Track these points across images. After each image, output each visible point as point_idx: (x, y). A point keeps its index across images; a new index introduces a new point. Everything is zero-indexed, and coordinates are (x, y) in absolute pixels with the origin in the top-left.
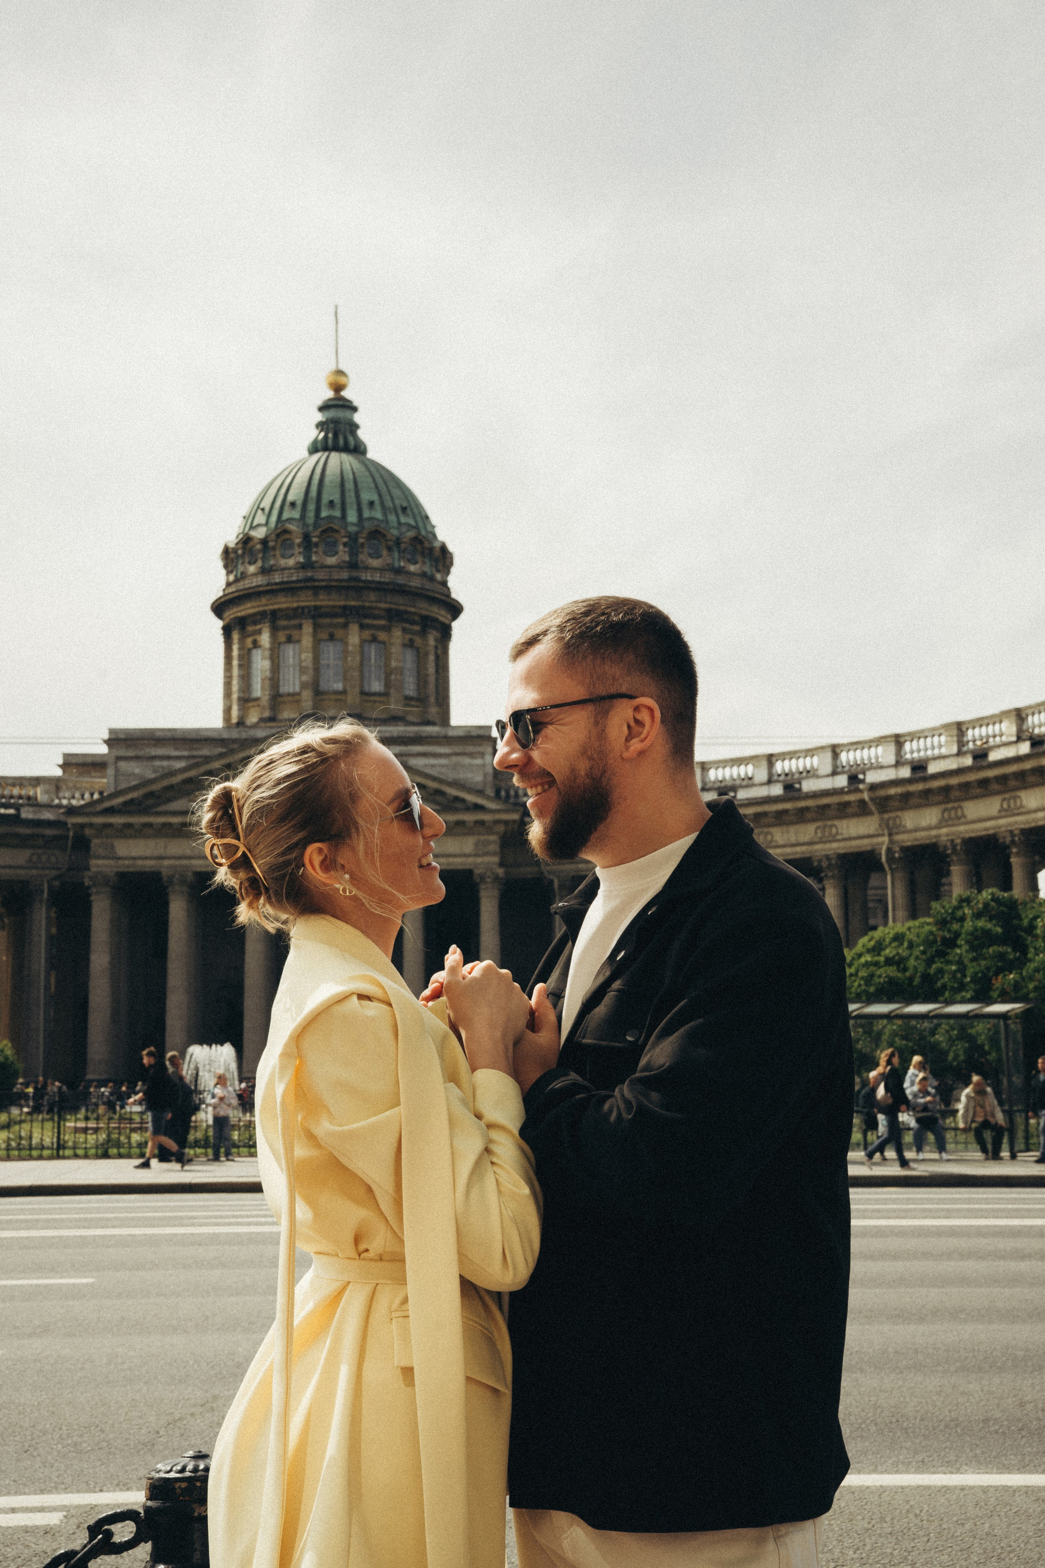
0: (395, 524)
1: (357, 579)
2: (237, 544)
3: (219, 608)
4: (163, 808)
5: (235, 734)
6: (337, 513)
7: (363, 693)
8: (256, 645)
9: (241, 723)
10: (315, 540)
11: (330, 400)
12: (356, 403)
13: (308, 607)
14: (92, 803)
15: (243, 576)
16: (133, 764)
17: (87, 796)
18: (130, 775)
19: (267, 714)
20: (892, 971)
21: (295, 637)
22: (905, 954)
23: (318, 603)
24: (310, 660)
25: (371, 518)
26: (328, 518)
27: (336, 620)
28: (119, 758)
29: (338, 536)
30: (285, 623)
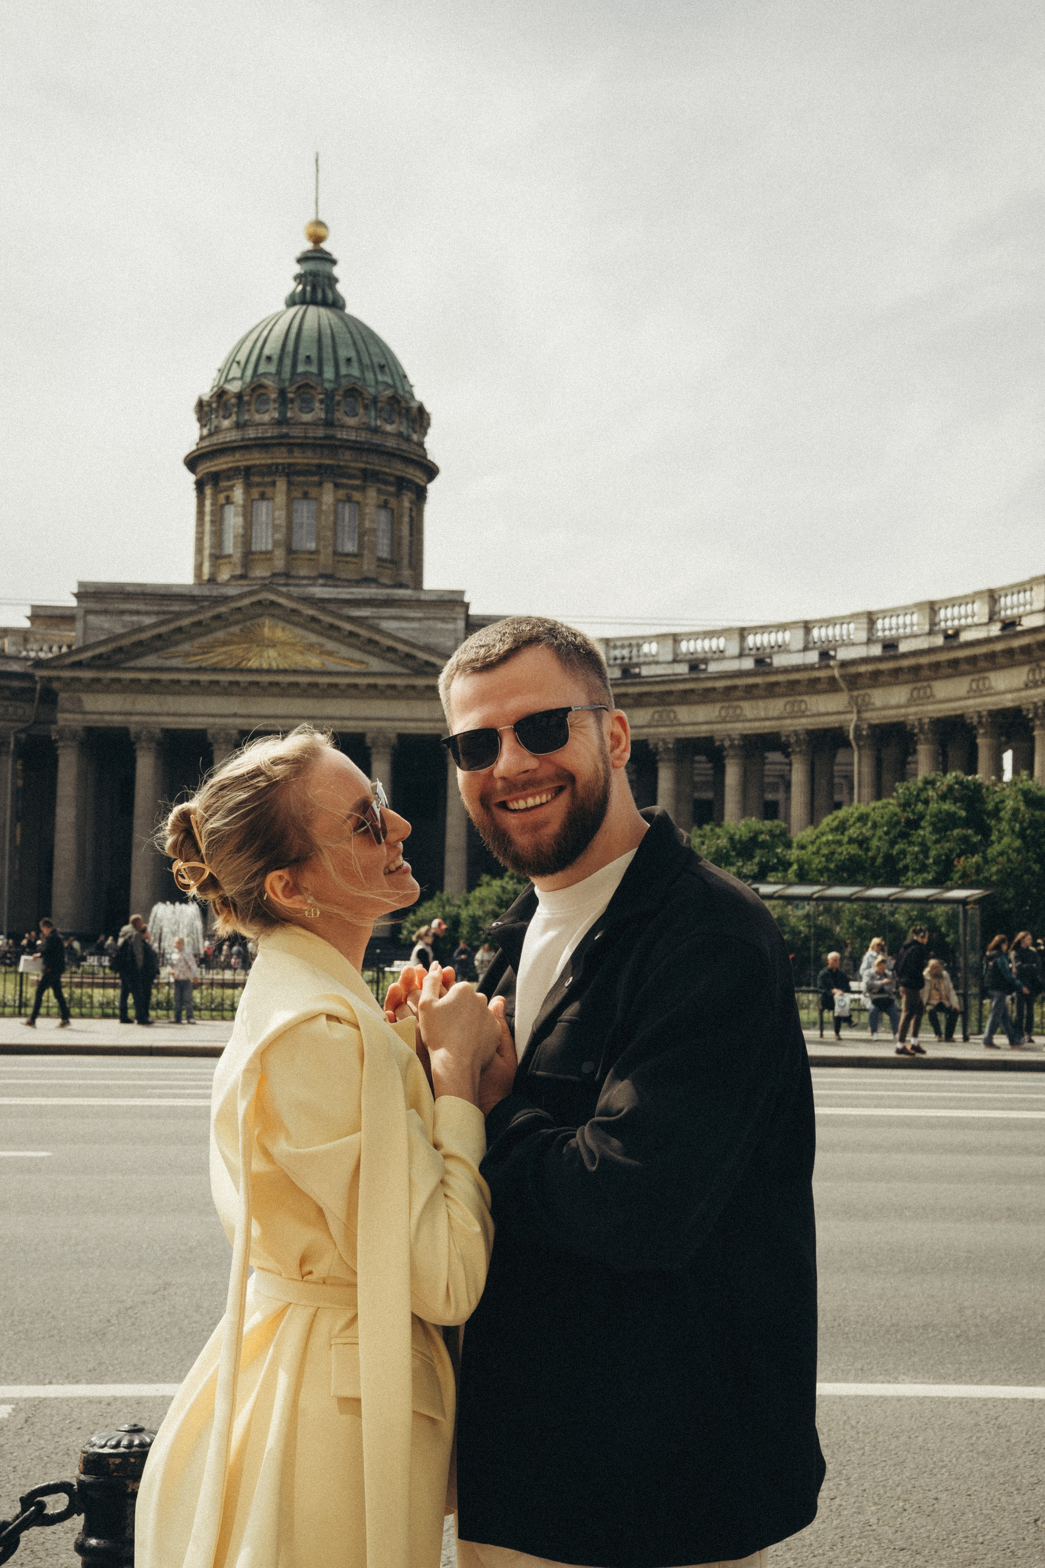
0: (373, 383)
1: (332, 437)
2: (211, 397)
3: (192, 462)
4: (132, 664)
5: (205, 591)
6: (314, 369)
7: (335, 553)
8: (229, 501)
9: (212, 580)
10: (291, 395)
11: (309, 251)
12: (335, 255)
13: (282, 464)
14: (60, 657)
15: (217, 430)
16: (102, 618)
17: (55, 649)
18: (99, 629)
19: (238, 571)
20: (853, 849)
21: (269, 494)
22: (868, 834)
23: (293, 461)
24: (284, 518)
25: (348, 375)
26: (304, 374)
27: (310, 479)
28: (88, 612)
29: (314, 392)
30: (259, 480)
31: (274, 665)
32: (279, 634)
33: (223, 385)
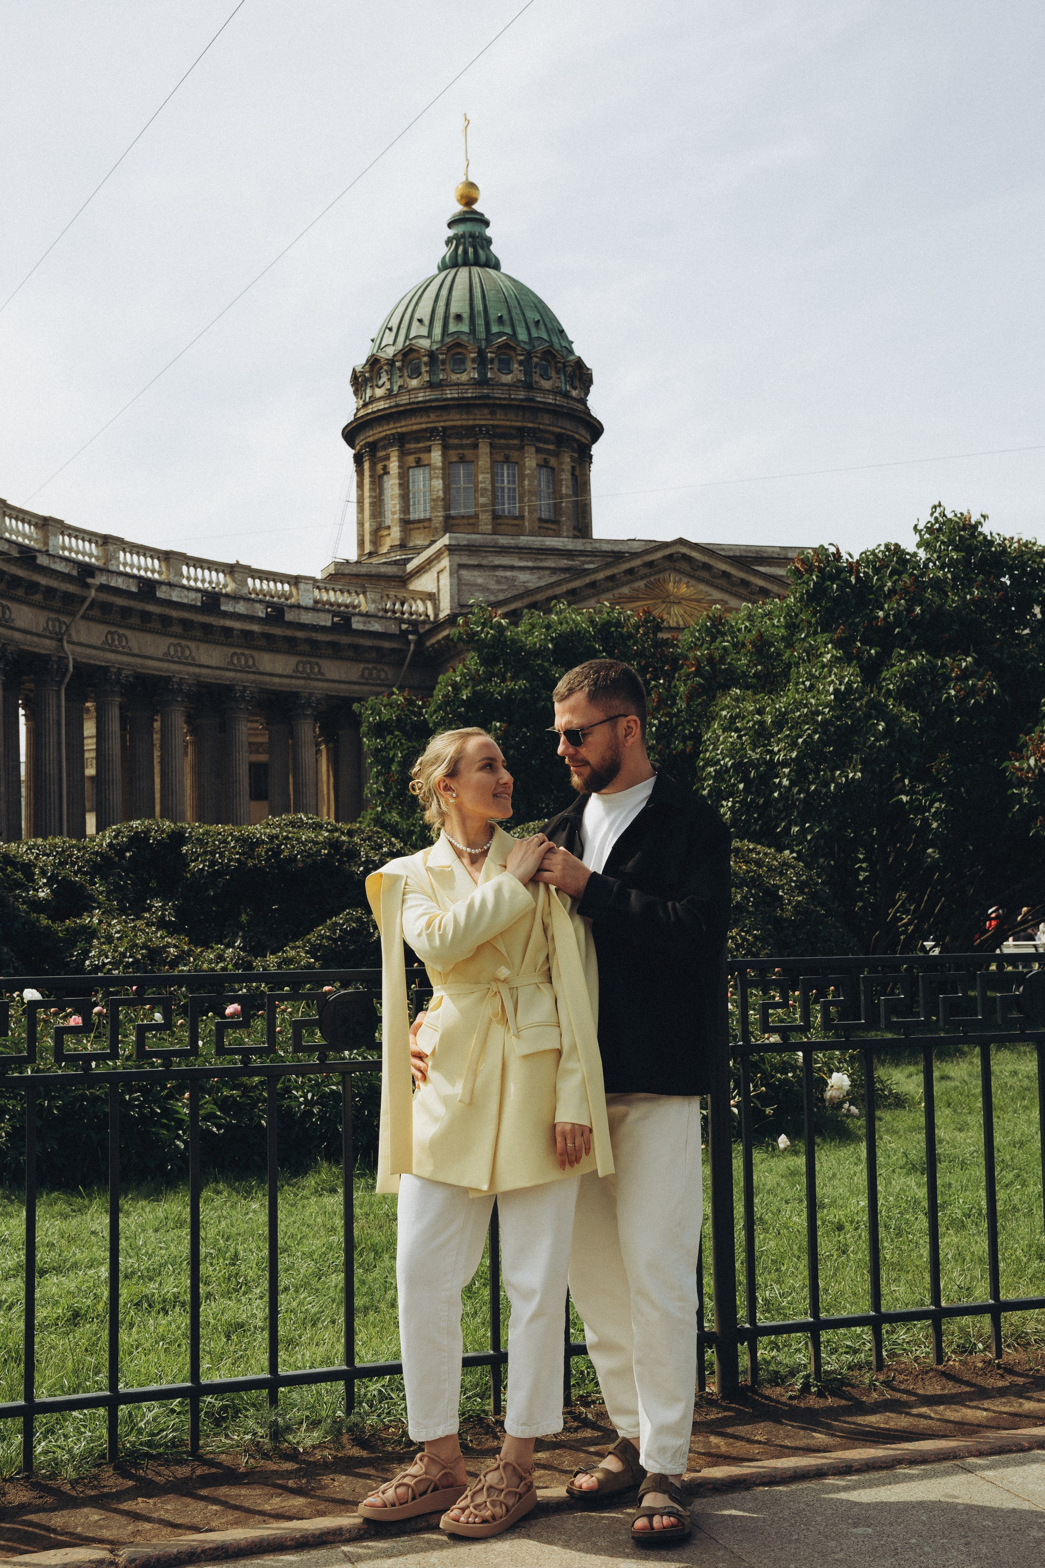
1: (533, 400)
6: (507, 330)
10: (488, 356)
11: (459, 214)
13: (485, 426)
16: (476, 573)
18: (472, 585)
23: (496, 423)
24: (488, 481)
25: (539, 338)
26: (500, 334)
27: (511, 442)
28: (461, 566)
29: (512, 353)
30: (456, 441)
31: (681, 623)
32: (683, 589)
33: (407, 343)
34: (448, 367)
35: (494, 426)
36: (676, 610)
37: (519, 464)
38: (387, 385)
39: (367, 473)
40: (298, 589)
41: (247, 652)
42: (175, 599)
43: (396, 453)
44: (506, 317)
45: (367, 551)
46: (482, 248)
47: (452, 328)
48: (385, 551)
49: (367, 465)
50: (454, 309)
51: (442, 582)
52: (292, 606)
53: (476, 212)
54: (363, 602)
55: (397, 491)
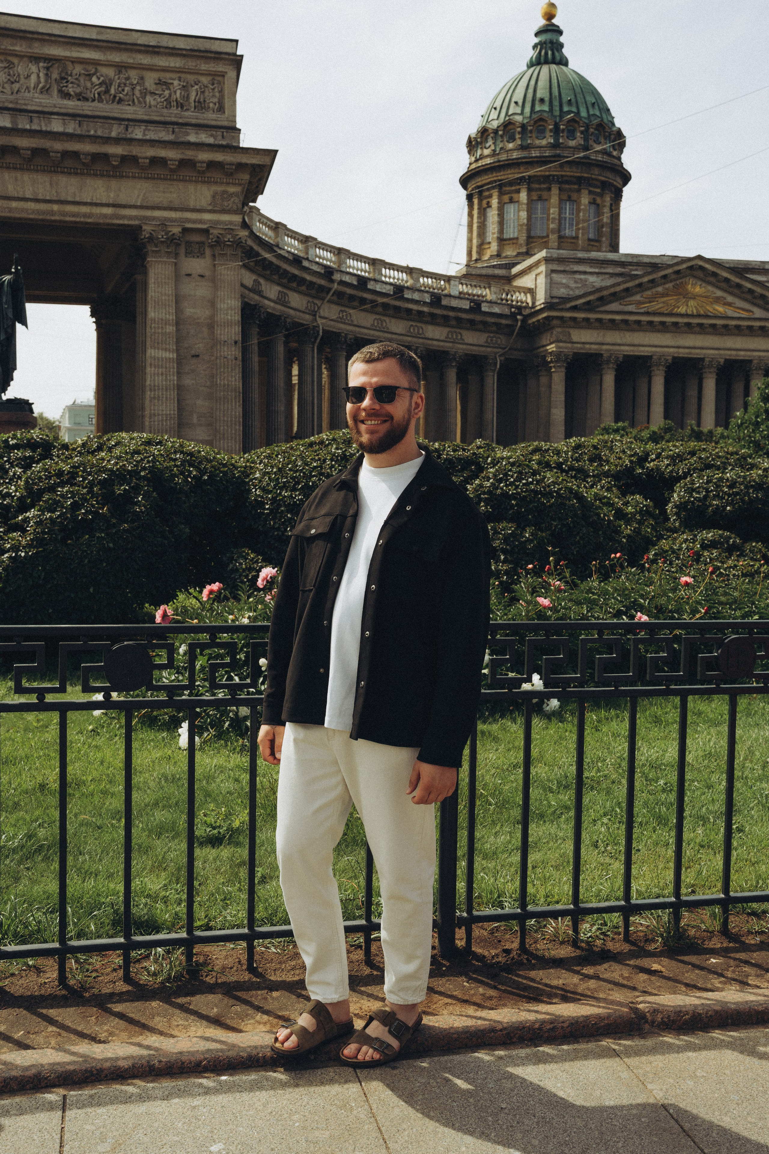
4: (606, 308)
6: (574, 109)
10: (562, 127)
11: (544, 26)
12: (562, 28)
16: (562, 276)
23: (563, 173)
24: (557, 213)
25: (594, 115)
26: (569, 112)
27: (572, 186)
28: (553, 271)
29: (576, 125)
30: (537, 186)
31: (695, 311)
32: (698, 289)
33: (507, 118)
34: (534, 135)
35: (562, 176)
36: (692, 303)
37: (578, 202)
38: (493, 147)
39: (476, 207)
40: (450, 284)
41: (419, 325)
42: (378, 289)
43: (497, 194)
44: (573, 100)
45: (474, 258)
46: (558, 51)
47: (537, 108)
48: (486, 258)
49: (476, 201)
50: (539, 95)
51: (538, 281)
52: (446, 296)
53: (554, 25)
54: (488, 294)
55: (496, 219)
